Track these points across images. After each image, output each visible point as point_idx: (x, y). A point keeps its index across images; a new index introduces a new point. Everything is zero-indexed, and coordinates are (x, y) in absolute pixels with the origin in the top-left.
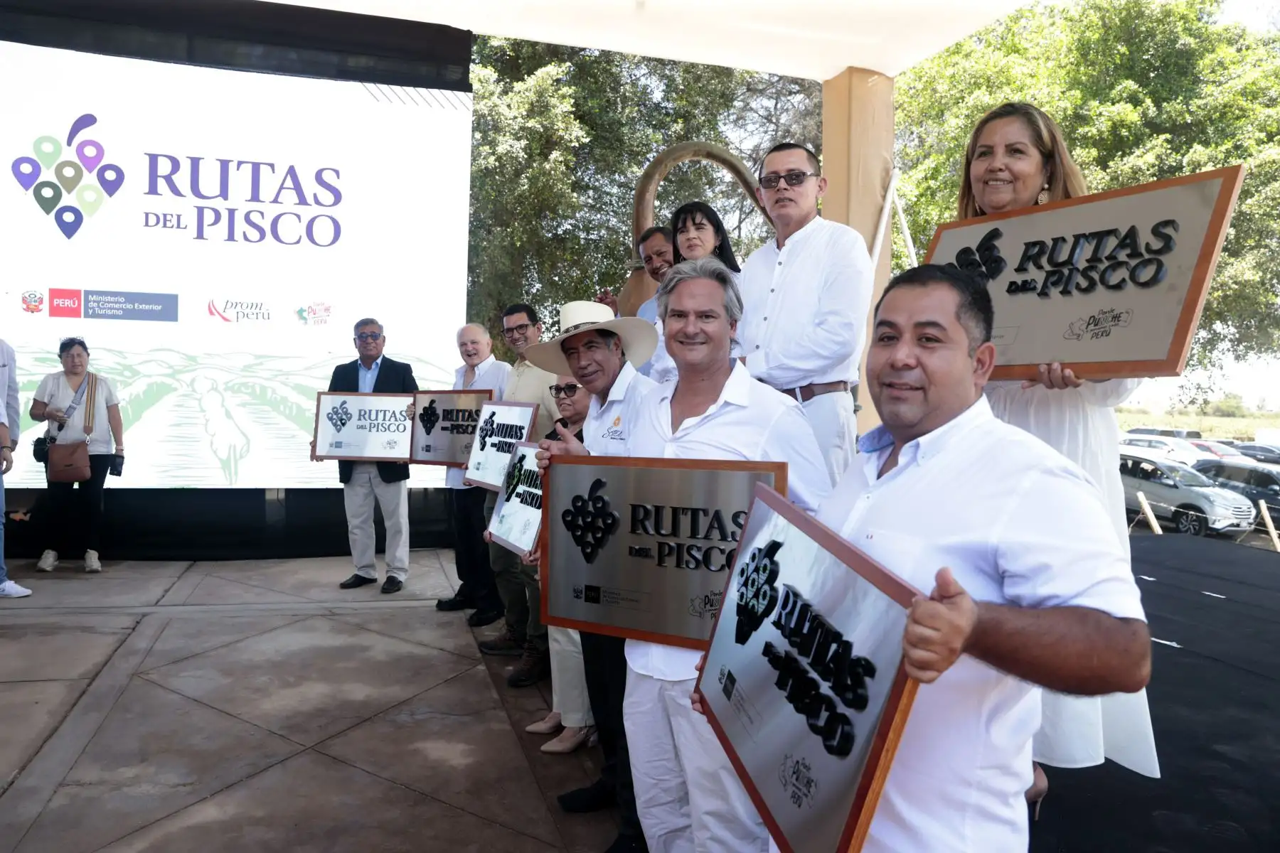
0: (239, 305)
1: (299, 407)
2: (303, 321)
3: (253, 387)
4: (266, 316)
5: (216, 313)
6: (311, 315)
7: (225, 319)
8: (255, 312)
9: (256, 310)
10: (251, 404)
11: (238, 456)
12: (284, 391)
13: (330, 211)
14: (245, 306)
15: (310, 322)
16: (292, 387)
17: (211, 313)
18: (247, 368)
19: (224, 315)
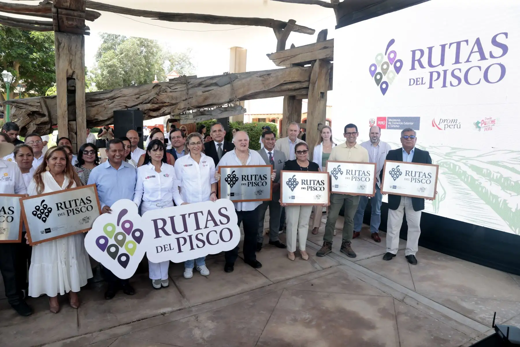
0: (446, 121)
1: (472, 177)
2: (478, 129)
3: (450, 165)
4: (459, 127)
5: (435, 125)
6: (483, 125)
7: (440, 129)
8: (453, 124)
9: (454, 123)
10: (448, 174)
11: (440, 200)
12: (464, 168)
13: (500, 61)
14: (449, 121)
15: (482, 129)
16: (469, 166)
17: (433, 126)
18: (448, 154)
19: (439, 126)
